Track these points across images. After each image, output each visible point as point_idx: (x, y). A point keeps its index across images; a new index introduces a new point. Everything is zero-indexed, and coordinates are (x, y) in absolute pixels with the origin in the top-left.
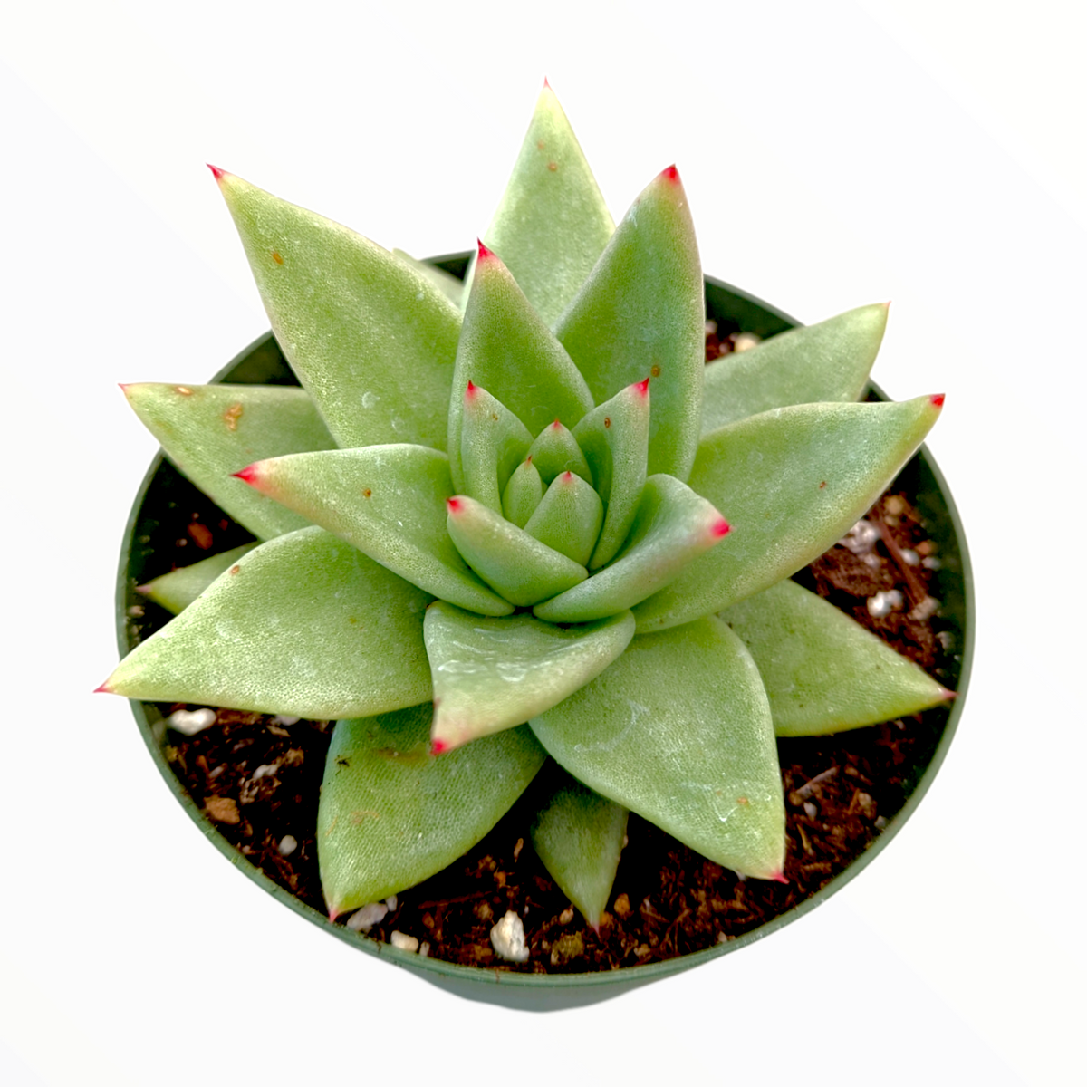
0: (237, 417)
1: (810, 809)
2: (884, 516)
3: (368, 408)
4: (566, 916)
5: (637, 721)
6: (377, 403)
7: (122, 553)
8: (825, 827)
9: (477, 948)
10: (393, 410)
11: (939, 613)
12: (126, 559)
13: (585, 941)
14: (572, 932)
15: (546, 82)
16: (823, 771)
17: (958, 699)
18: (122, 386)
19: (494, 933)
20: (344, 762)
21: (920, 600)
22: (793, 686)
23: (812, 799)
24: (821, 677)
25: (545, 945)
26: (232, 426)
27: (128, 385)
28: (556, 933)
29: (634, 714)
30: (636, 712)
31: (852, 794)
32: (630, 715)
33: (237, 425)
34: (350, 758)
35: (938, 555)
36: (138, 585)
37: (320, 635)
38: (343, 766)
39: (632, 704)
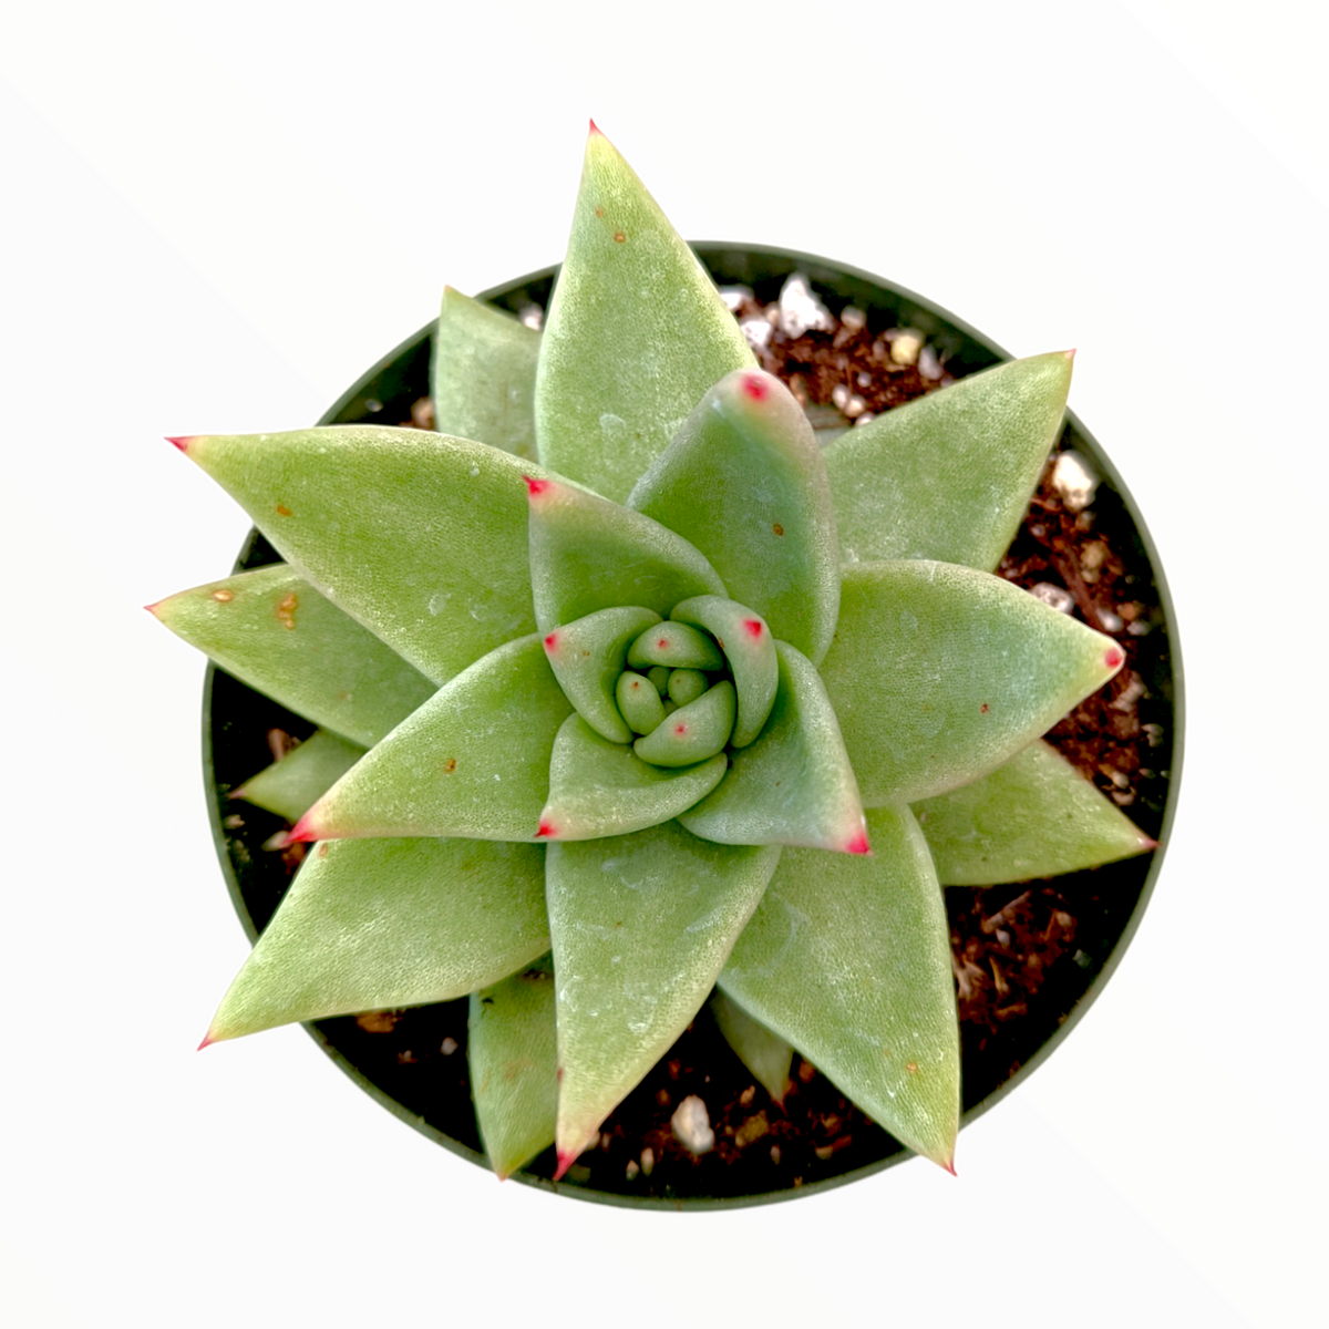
0: (292, 611)
1: (1002, 936)
2: (1081, 569)
3: (439, 614)
4: (747, 1095)
5: (798, 933)
6: (448, 601)
7: (204, 762)
8: (1020, 957)
9: (661, 1133)
10: (470, 600)
11: (1147, 696)
12: (210, 769)
13: (770, 1119)
14: (755, 1113)
15: (592, 124)
16: (1016, 897)
17: (1159, 848)
18: (148, 608)
19: (675, 1121)
20: (488, 1001)
21: (1123, 687)
22: (974, 833)
23: (1004, 927)
24: (1006, 824)
25: (729, 1130)
26: (289, 623)
27: (154, 605)
28: (740, 1117)
29: (793, 924)
30: (796, 920)
31: (1049, 915)
32: (789, 924)
33: (294, 620)
34: (494, 995)
35: (1143, 617)
36: (230, 790)
37: (432, 901)
38: (488, 1005)
39: (791, 909)
